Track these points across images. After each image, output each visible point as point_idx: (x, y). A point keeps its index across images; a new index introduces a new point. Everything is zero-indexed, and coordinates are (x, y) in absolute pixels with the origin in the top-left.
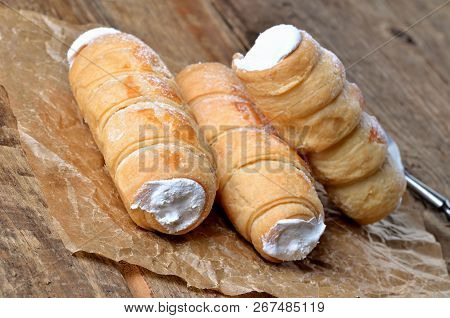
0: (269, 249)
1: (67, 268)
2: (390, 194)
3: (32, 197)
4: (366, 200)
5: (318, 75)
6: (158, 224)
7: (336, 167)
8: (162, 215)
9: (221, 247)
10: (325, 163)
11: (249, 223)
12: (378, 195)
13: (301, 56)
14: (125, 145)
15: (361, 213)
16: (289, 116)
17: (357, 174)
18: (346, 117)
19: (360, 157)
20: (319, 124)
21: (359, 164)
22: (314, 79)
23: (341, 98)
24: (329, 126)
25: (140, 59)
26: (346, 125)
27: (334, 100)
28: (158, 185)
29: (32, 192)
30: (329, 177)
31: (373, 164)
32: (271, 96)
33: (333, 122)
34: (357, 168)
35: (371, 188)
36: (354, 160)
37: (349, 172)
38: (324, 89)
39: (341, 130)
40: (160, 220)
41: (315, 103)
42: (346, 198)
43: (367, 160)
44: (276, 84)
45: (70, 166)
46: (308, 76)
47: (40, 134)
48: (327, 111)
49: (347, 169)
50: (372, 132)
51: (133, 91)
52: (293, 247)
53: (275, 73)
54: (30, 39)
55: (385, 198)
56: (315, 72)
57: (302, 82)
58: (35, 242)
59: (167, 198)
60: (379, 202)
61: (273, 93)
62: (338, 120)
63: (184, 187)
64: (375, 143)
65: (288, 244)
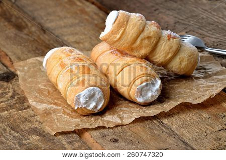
0: (140, 100)
1: (52, 141)
2: (189, 58)
3: (37, 123)
4: (181, 64)
5: (131, 24)
6: (89, 110)
7: (160, 57)
8: (89, 106)
9: (122, 109)
10: (155, 57)
11: (129, 94)
12: (185, 60)
13: (120, 20)
14: (65, 87)
15: (182, 70)
16: (128, 45)
17: (170, 56)
18: (151, 35)
19: (167, 48)
20: (141, 43)
21: (168, 51)
22: (130, 27)
23: (146, 29)
24: (146, 41)
25: (65, 53)
26: (153, 38)
27: (143, 30)
28: (80, 95)
29: (37, 121)
30: (160, 62)
31: (174, 48)
32: (116, 41)
33: (147, 39)
34: (168, 53)
35: (180, 58)
36: (165, 51)
37: (166, 57)
38: (135, 28)
39: (152, 41)
40: (89, 108)
41: (134, 35)
42: (172, 67)
43: (171, 48)
44: (115, 36)
45: (52, 106)
46: (126, 26)
47: (38, 100)
48: (142, 36)
49: (164, 55)
50: (168, 36)
51: (63, 66)
52: (150, 94)
53: (113, 31)
54: (33, 68)
55: (188, 60)
56: (129, 23)
57: (125, 30)
58: (38, 138)
59: (86, 98)
60: (186, 63)
61: (116, 40)
62: (149, 38)
63: (90, 91)
64: (172, 40)
65: (147, 95)
